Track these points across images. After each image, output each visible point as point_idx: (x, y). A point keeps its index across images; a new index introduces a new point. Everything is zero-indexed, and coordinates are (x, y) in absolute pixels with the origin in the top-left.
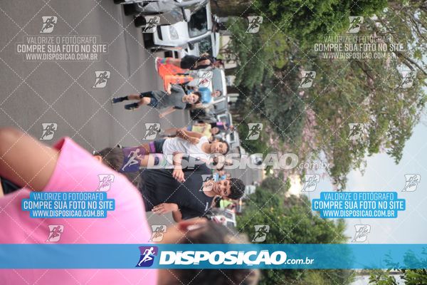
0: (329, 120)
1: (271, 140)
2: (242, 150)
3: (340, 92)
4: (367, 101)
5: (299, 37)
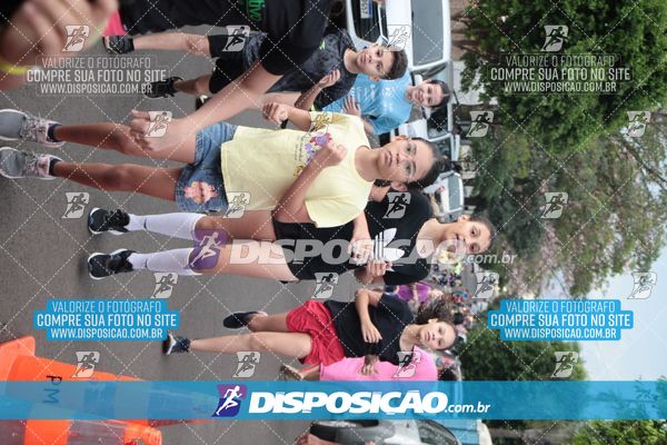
0: (572, 236)
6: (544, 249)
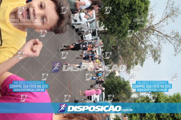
0: (126, 58)
3: (128, 51)
6: (120, 61)
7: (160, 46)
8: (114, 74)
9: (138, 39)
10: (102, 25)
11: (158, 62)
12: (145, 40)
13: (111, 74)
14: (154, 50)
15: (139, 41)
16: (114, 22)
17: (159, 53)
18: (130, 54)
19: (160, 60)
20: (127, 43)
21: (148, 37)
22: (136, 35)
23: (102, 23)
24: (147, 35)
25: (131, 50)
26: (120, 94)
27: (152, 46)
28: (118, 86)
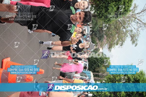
0: (109, 38)
1: (97, 41)
2: (92, 43)
3: (112, 33)
4: (117, 35)
5: (105, 21)
6: (104, 40)
7: (138, 32)
8: (98, 50)
9: (122, 24)
10: (93, 10)
11: (135, 45)
12: (127, 25)
13: (95, 49)
14: (133, 34)
15: (122, 25)
16: (102, 9)
17: (136, 38)
18: (112, 36)
19: (137, 43)
20: (111, 27)
21: (130, 23)
22: (120, 21)
23: (93, 9)
24: (129, 22)
25: (114, 32)
26: (101, 67)
27: (132, 31)
28: (100, 61)
